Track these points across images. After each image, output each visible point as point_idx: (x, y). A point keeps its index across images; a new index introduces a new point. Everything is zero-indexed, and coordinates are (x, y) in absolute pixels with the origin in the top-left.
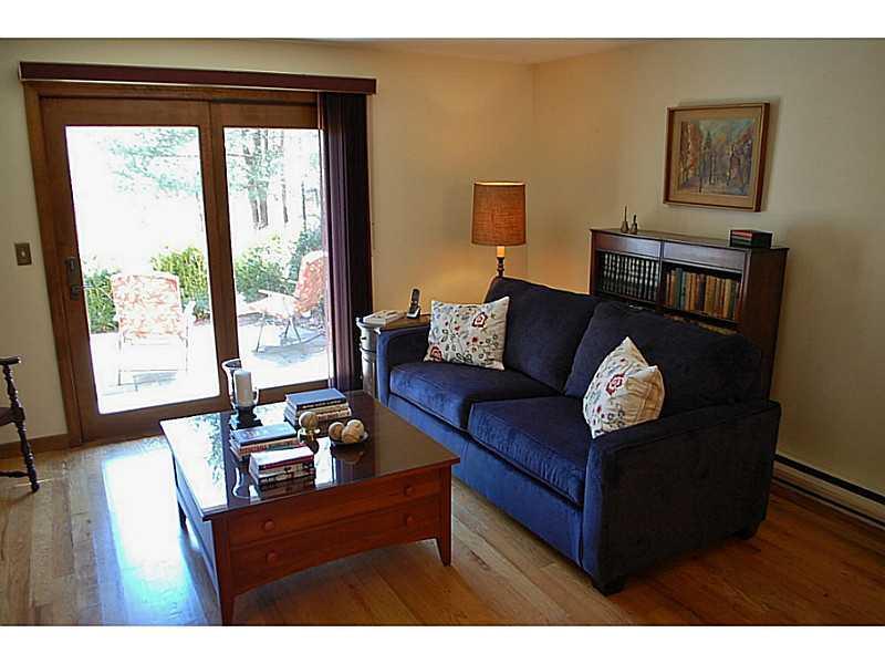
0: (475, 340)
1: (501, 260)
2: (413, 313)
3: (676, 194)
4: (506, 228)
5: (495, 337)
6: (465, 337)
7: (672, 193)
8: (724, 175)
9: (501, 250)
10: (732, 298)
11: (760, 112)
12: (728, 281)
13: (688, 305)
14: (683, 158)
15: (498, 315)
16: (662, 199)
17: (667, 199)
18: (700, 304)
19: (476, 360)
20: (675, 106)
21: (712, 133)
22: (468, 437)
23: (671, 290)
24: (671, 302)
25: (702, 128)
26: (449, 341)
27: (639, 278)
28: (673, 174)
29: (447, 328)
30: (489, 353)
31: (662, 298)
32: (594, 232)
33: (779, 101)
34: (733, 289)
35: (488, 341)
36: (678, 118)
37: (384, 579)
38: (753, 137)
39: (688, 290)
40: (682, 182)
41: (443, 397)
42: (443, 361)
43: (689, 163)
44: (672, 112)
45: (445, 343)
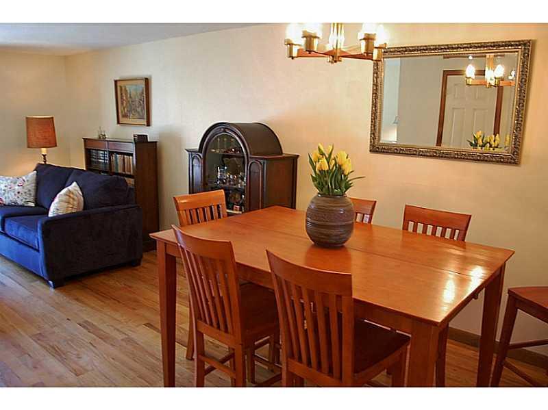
0: (19, 193)
1: (44, 156)
3: (122, 120)
5: (29, 191)
6: (14, 192)
8: (137, 110)
9: (44, 151)
11: (144, 82)
14: (122, 104)
15: (30, 180)
16: (116, 122)
17: (118, 123)
18: (123, 169)
19: (20, 202)
20: (118, 79)
21: (131, 92)
22: (6, 235)
23: (114, 164)
24: (114, 170)
25: (127, 89)
26: (6, 195)
28: (120, 111)
29: (6, 188)
30: (26, 199)
31: (111, 169)
32: (85, 140)
33: (151, 77)
35: (25, 193)
36: (119, 84)
38: (144, 93)
39: (119, 163)
40: (123, 114)
42: (5, 205)
43: (125, 105)
44: (116, 82)
45: (4, 196)
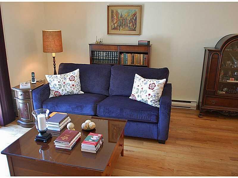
0: (73, 85)
1: (54, 58)
2: (34, 81)
3: (111, 31)
4: (59, 46)
5: (79, 83)
6: (69, 85)
7: (109, 31)
8: (128, 25)
10: (143, 59)
12: (142, 55)
13: (129, 63)
14: (113, 21)
15: (78, 76)
16: (106, 33)
17: (108, 33)
18: (133, 62)
19: (75, 92)
20: (109, 5)
21: (122, 13)
23: (122, 59)
24: (123, 63)
25: (119, 12)
27: (109, 57)
29: (60, 83)
30: (78, 89)
31: (120, 62)
32: (90, 45)
33: (144, 5)
34: (143, 57)
35: (77, 85)
37: (115, 168)
38: (137, 15)
39: (128, 59)
40: (113, 28)
41: (81, 106)
43: (115, 22)
44: (108, 7)
45: (61, 89)
